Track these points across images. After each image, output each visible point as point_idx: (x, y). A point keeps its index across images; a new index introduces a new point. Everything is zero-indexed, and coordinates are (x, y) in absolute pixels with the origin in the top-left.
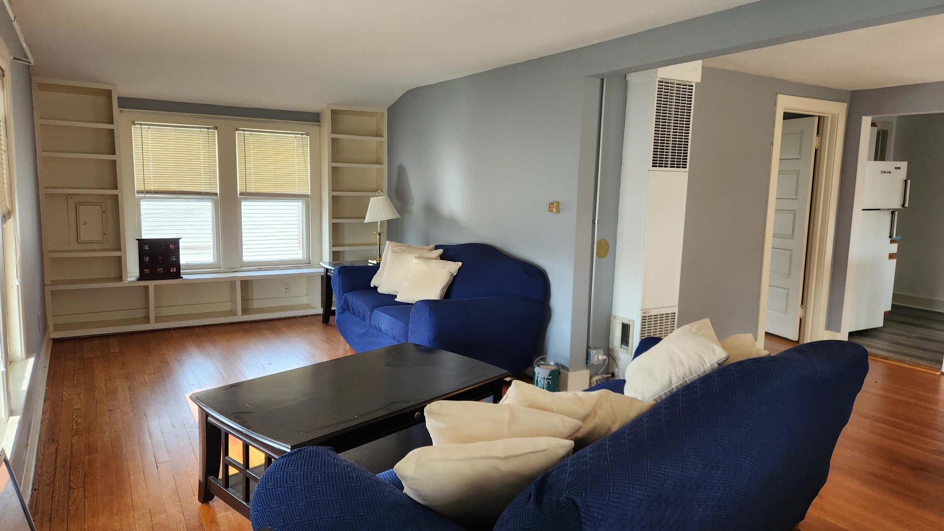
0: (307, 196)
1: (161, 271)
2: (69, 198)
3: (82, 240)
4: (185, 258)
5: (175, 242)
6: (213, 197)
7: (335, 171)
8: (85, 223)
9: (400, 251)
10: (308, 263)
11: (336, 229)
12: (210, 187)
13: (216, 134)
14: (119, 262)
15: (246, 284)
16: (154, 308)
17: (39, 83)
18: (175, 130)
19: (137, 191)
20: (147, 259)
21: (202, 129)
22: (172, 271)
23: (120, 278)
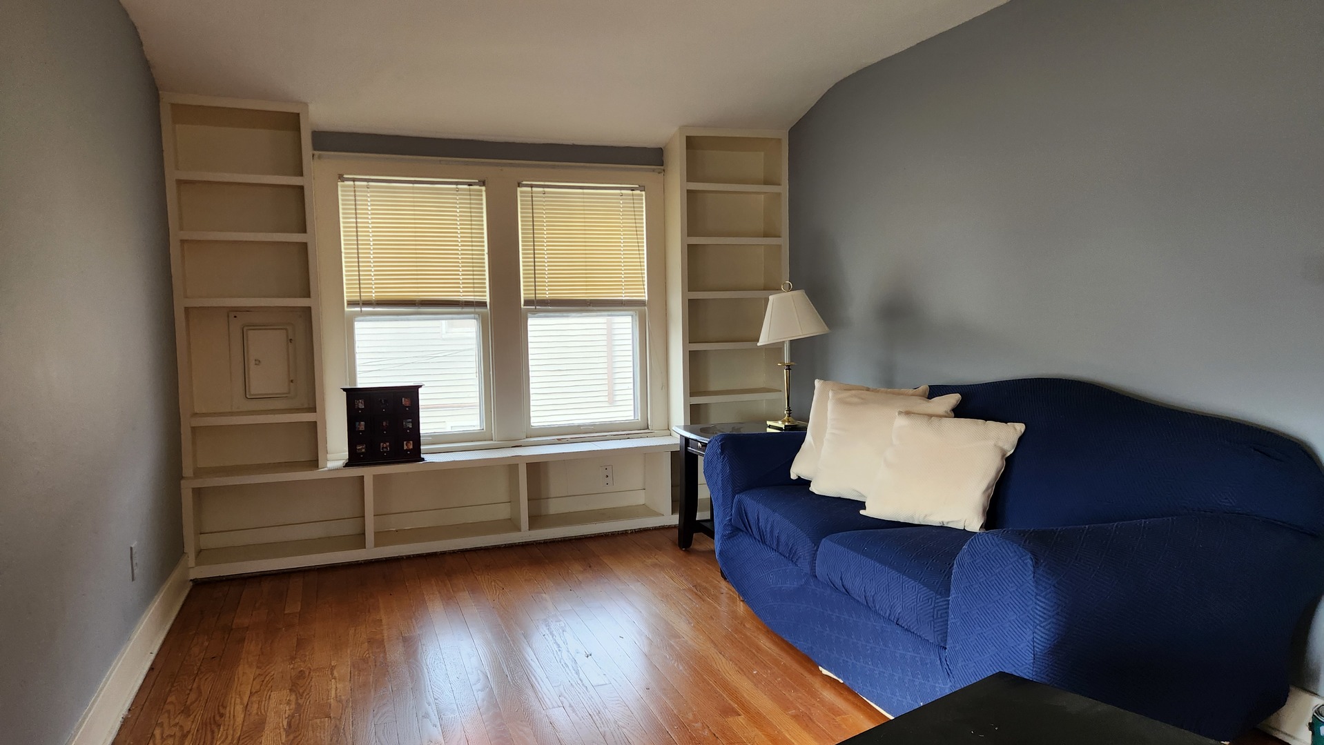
0: (642, 303)
1: (386, 448)
2: (232, 315)
3: (252, 393)
4: (429, 424)
5: (412, 393)
6: (478, 310)
7: (693, 254)
8: (258, 362)
9: (856, 400)
10: (644, 428)
11: (694, 362)
12: (474, 292)
13: (484, 194)
14: (313, 433)
15: (537, 468)
16: (373, 517)
17: (172, 105)
18: (413, 188)
19: (348, 301)
20: (362, 426)
21: (459, 186)
22: (405, 448)
23: (314, 463)
